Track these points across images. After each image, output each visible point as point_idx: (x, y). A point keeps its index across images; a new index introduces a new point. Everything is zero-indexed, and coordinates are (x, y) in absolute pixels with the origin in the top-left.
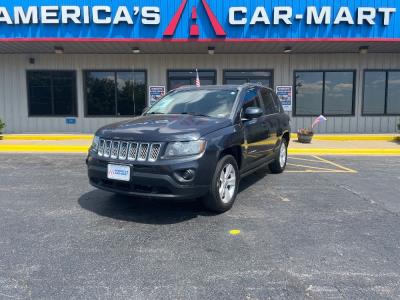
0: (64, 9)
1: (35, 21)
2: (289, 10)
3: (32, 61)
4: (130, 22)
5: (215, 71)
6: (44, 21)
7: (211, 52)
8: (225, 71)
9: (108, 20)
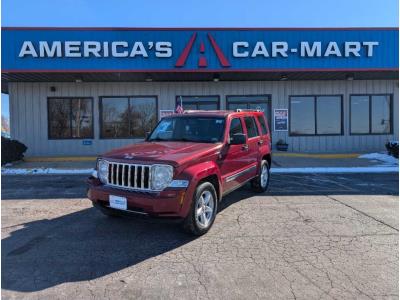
0: (87, 44)
1: (59, 54)
2: (285, 44)
3: (53, 89)
4: (145, 55)
5: (218, 97)
6: (68, 54)
7: (216, 80)
8: (227, 97)
9: (126, 54)
